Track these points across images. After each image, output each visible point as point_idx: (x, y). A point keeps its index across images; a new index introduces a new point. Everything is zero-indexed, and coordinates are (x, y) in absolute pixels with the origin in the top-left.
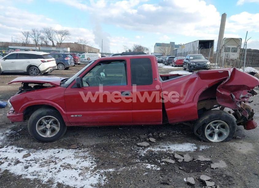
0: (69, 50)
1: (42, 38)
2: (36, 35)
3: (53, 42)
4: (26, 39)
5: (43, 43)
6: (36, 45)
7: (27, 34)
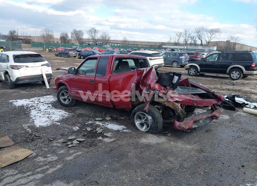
0: (215, 48)
1: (192, 38)
2: (187, 35)
3: (201, 41)
4: (178, 39)
5: (193, 42)
6: (186, 44)
7: (180, 35)
